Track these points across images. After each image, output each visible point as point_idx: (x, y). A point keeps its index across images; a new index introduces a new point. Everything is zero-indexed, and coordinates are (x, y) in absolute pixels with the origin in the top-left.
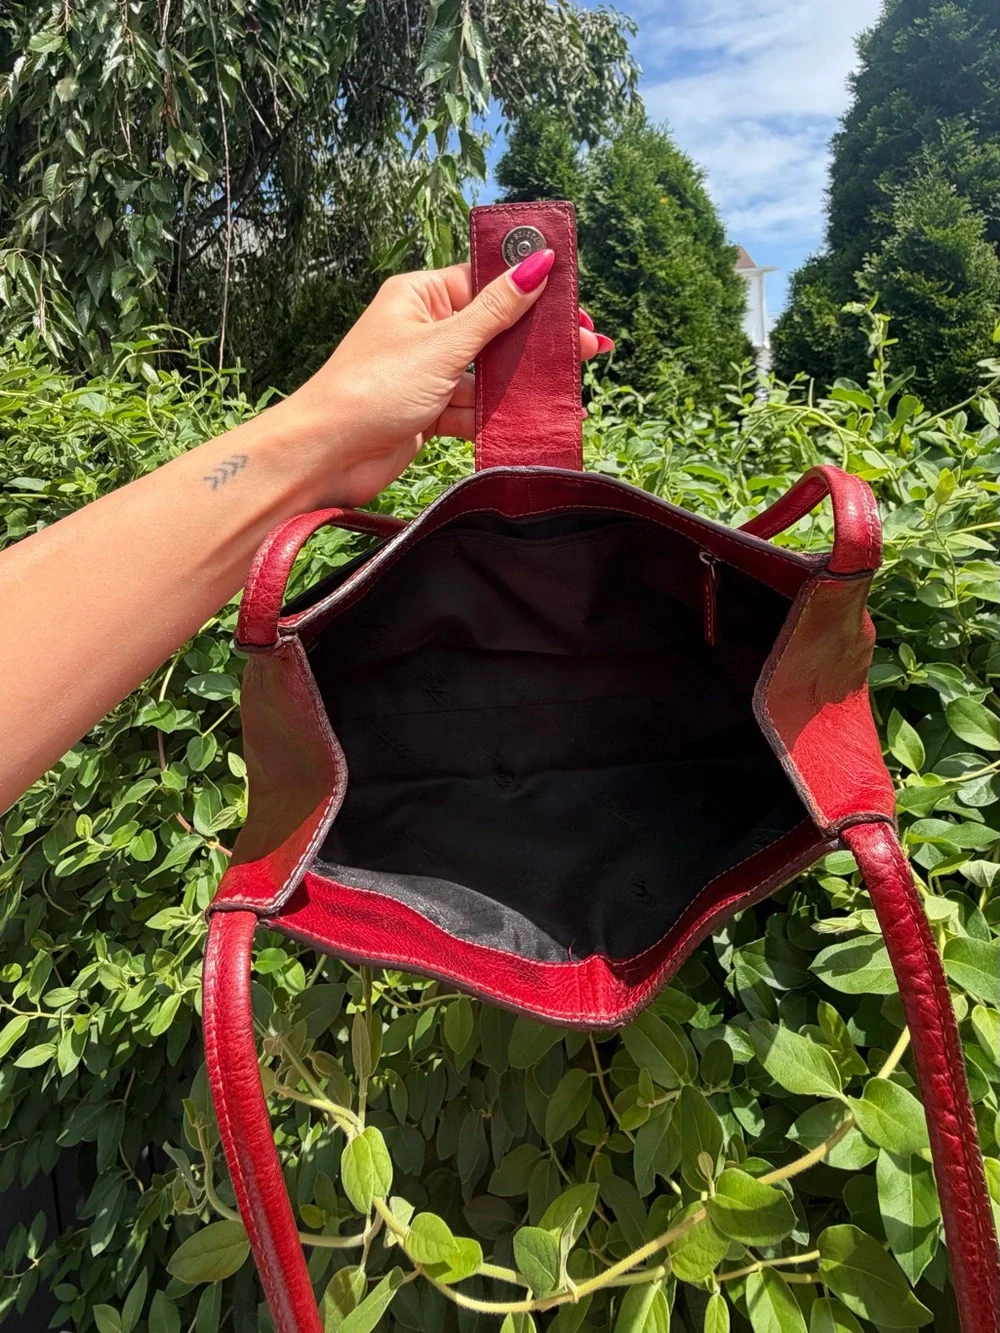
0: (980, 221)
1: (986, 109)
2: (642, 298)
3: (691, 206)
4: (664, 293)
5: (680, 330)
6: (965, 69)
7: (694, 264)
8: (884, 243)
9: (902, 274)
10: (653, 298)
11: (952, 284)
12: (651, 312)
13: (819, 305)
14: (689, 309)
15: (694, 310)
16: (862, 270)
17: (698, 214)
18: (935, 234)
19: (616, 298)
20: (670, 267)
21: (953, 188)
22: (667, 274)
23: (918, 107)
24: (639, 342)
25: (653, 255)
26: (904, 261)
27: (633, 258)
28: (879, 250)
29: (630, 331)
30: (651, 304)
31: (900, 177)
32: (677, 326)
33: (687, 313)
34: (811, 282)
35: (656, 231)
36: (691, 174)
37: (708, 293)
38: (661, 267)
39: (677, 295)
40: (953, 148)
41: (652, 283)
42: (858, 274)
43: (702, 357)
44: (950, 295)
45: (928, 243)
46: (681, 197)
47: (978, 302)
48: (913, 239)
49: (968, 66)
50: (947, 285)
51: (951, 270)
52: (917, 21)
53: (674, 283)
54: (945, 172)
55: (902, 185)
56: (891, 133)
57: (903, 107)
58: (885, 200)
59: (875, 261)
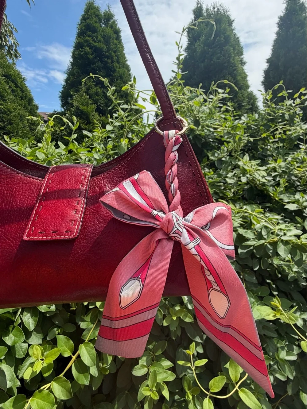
0: (94, 106)
3: (20, 88)
4: (3, 113)
5: (9, 127)
6: (92, 66)
7: (17, 106)
8: (72, 108)
11: (86, 122)
14: (12, 120)
15: (14, 121)
17: (22, 91)
18: (82, 107)
20: (6, 105)
21: (88, 97)
22: (4, 107)
26: (75, 113)
28: (70, 110)
31: (77, 91)
33: (12, 121)
36: (21, 78)
40: (89, 86)
44: (86, 125)
45: (81, 110)
46: (16, 84)
48: (78, 108)
49: (93, 65)
50: (85, 122)
51: (86, 118)
52: (80, 49)
53: (6, 110)
54: (87, 94)
55: (77, 93)
56: (74, 78)
57: (77, 72)
58: (71, 96)
59: (69, 113)
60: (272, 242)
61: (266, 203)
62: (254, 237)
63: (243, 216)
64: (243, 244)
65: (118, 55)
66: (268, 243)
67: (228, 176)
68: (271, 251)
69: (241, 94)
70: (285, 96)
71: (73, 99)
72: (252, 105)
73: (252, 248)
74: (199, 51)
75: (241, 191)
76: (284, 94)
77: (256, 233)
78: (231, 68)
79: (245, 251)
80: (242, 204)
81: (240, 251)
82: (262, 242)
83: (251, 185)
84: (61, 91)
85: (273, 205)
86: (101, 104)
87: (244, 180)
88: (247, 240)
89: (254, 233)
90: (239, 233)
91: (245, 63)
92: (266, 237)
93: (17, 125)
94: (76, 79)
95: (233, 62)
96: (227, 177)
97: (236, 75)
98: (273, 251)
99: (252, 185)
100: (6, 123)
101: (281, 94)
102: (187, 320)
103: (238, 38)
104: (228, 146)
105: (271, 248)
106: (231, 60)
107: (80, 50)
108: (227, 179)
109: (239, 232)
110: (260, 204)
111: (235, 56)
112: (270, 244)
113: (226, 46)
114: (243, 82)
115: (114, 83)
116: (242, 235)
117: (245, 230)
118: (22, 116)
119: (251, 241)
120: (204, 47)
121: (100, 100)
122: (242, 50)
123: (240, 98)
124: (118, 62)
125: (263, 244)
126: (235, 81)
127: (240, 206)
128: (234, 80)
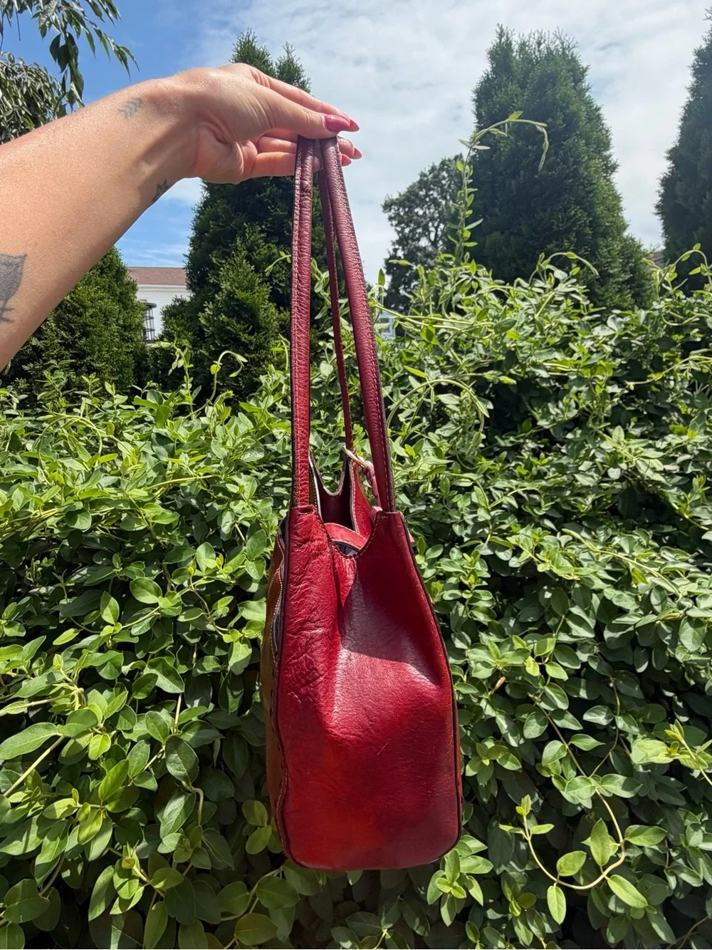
0: (266, 289)
1: (270, 222)
4: (69, 312)
5: (83, 341)
6: (258, 196)
7: (96, 292)
8: (216, 296)
9: (223, 317)
10: (59, 315)
11: (251, 327)
12: (58, 326)
13: (179, 332)
14: (90, 326)
15: (94, 327)
16: (204, 312)
18: (241, 295)
21: (253, 267)
22: (72, 298)
23: (235, 211)
24: (47, 349)
26: (225, 309)
28: (212, 300)
31: (226, 255)
32: (80, 338)
33: (88, 328)
34: (175, 316)
37: (106, 315)
39: (80, 315)
40: (252, 242)
42: (200, 314)
43: (102, 362)
44: (251, 333)
45: (238, 300)
47: (266, 339)
48: (231, 295)
49: (259, 194)
50: (248, 327)
51: (251, 317)
54: (248, 258)
55: (226, 260)
56: (218, 226)
57: (225, 211)
58: (215, 268)
59: (211, 306)
60: (670, 620)
61: (663, 523)
62: (636, 607)
63: (614, 558)
64: (614, 622)
66: (662, 620)
67: (580, 468)
68: (668, 638)
69: (606, 247)
70: (705, 274)
71: (218, 275)
72: (632, 271)
73: (631, 629)
74: (504, 151)
75: (608, 499)
76: (705, 272)
77: (640, 597)
78: (581, 187)
79: (617, 635)
80: (610, 532)
81: (607, 634)
82: (651, 618)
83: (629, 482)
84: (188, 253)
85: (678, 529)
86: (280, 281)
87: (614, 473)
88: (623, 612)
89: (637, 599)
90: (604, 597)
91: (613, 168)
92: (658, 609)
93: (99, 336)
94: (221, 227)
95: (586, 173)
96: (578, 472)
97: (592, 205)
98: (672, 638)
99: (633, 482)
100: (78, 334)
101: (696, 271)
102: (509, 766)
103: (597, 109)
104: (579, 399)
105: (669, 632)
106: (582, 170)
108: (577, 476)
109: (605, 594)
110: (649, 527)
111: (591, 159)
112: (667, 622)
113: (570, 137)
114: (610, 219)
116: (610, 602)
117: (618, 593)
118: (107, 314)
119: (629, 617)
120: (517, 141)
121: (279, 272)
122: (607, 137)
123: (604, 257)
125: (654, 623)
126: (591, 219)
127: (607, 534)
128: (589, 216)
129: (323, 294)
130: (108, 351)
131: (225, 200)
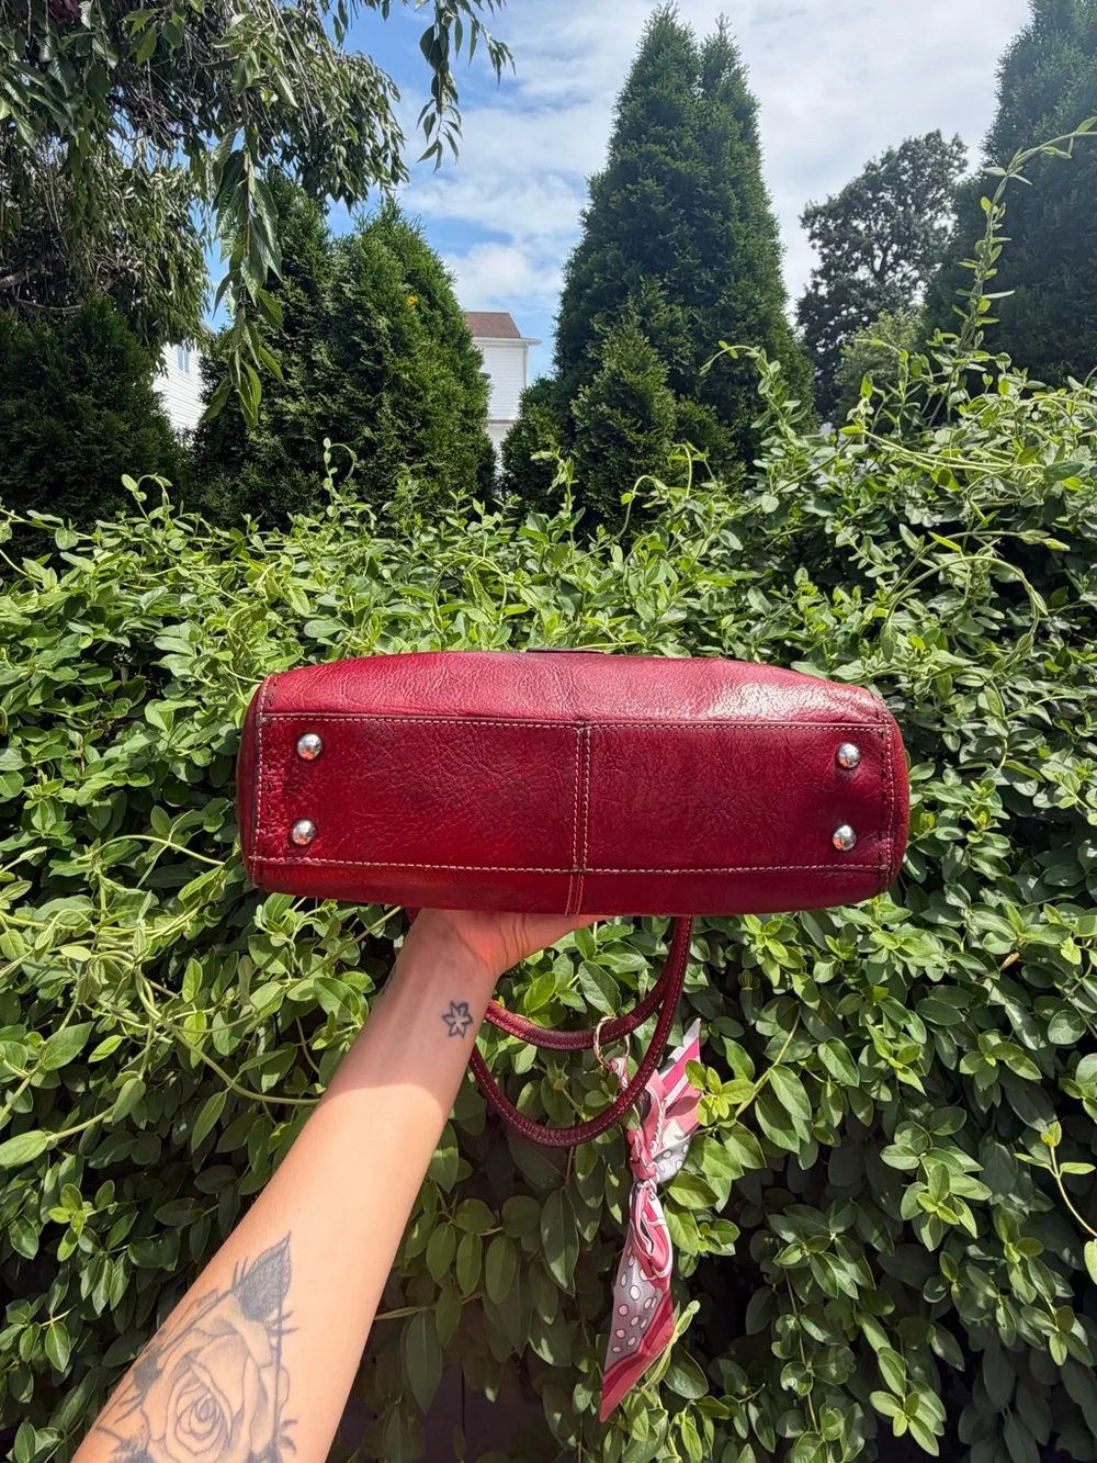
0: (663, 370)
1: (675, 274)
2: (386, 398)
3: (441, 309)
4: (407, 394)
5: (421, 434)
6: (661, 237)
7: (438, 368)
8: (595, 377)
9: (604, 408)
10: (396, 399)
11: (640, 422)
12: (394, 413)
13: (542, 424)
14: (430, 414)
15: (436, 415)
16: (577, 398)
17: (445, 316)
18: (629, 377)
19: (360, 396)
20: (414, 370)
21: (647, 340)
22: (411, 377)
23: (628, 259)
24: (381, 443)
25: (398, 356)
26: (606, 396)
27: (378, 358)
28: (590, 382)
29: (373, 430)
30: (395, 404)
31: (613, 320)
32: (419, 429)
33: (429, 417)
34: (537, 402)
35: (401, 332)
36: (441, 276)
37: (448, 398)
38: (406, 369)
39: (420, 399)
40: (650, 303)
41: (395, 384)
42: (573, 402)
44: (640, 431)
45: (625, 384)
46: (430, 298)
47: (658, 439)
48: (615, 378)
49: (664, 234)
50: (636, 422)
51: (640, 408)
52: (629, 186)
53: (417, 386)
54: (642, 325)
55: (612, 327)
56: (606, 280)
57: (616, 260)
58: (597, 338)
59: (587, 391)
65: (744, 191)
71: (599, 349)
84: (558, 316)
86: (682, 358)
93: (440, 426)
94: (609, 281)
100: (416, 424)
107: (626, 188)
115: (729, 288)
121: (682, 345)
124: (744, 217)
129: (769, 395)
130: (449, 446)
131: (617, 244)
